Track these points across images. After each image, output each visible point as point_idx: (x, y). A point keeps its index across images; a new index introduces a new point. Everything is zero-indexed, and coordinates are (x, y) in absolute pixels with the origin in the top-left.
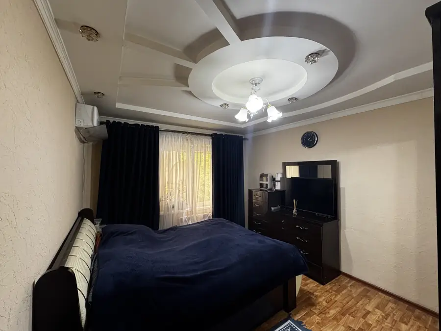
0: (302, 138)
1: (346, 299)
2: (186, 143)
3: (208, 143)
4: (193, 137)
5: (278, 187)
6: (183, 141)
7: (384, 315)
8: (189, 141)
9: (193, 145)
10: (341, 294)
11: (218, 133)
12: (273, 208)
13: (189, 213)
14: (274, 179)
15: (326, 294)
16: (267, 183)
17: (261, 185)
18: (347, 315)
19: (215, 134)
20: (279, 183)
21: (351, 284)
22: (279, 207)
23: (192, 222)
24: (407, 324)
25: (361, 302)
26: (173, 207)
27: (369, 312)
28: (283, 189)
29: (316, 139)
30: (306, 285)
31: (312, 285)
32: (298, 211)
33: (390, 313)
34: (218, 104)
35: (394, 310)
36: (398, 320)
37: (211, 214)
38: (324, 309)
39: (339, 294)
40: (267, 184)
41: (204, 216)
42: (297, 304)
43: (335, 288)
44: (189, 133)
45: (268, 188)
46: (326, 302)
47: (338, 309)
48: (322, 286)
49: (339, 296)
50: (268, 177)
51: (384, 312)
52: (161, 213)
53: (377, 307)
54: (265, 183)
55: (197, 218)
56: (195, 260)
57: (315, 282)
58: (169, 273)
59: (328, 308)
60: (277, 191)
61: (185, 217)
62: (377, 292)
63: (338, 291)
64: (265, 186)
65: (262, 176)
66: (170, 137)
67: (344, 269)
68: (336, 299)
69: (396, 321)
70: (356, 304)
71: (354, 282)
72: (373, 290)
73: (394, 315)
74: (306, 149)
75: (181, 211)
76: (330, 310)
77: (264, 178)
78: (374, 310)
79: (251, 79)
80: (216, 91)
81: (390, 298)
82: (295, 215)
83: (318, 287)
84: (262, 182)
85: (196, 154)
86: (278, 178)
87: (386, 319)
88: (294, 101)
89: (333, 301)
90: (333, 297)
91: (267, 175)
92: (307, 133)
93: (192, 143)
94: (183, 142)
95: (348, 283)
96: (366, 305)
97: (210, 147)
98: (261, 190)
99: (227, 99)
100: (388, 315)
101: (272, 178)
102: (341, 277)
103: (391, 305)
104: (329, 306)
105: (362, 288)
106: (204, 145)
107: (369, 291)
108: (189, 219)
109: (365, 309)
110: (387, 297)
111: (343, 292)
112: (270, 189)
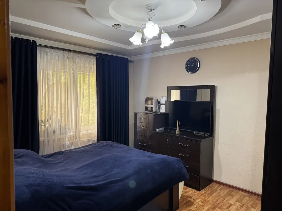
0: (187, 64)
1: (216, 199)
2: (67, 63)
3: (92, 63)
4: (75, 55)
5: (163, 110)
6: (64, 59)
7: (241, 205)
8: (71, 60)
9: (76, 64)
10: (212, 196)
11: (104, 53)
12: (157, 130)
13: (72, 138)
14: (159, 103)
15: (201, 197)
16: (152, 106)
17: (146, 108)
18: (217, 209)
19: (100, 54)
20: (164, 107)
21: (220, 188)
22: (163, 128)
23: (75, 147)
24: (255, 208)
25: (226, 199)
26: (54, 132)
27: (231, 205)
28: (167, 112)
29: (199, 65)
30: (186, 192)
31: (191, 191)
32: (180, 131)
33: (246, 203)
34: (110, 23)
35: (248, 201)
36: (250, 207)
37: (96, 139)
38: (200, 207)
39: (211, 196)
40: (152, 108)
41: (89, 141)
42: (179, 206)
43: (208, 192)
44: (71, 51)
45: (153, 111)
46: (202, 203)
47: (210, 206)
48: (198, 192)
49: (211, 198)
50: (154, 101)
51: (241, 204)
52: (41, 139)
53: (237, 201)
54: (150, 106)
55: (81, 142)
56: (93, 175)
57: (193, 189)
58: (75, 183)
59: (202, 206)
60: (162, 114)
61: (67, 143)
62: (238, 191)
63: (211, 194)
64: (149, 109)
65: (147, 99)
66: (49, 53)
67: (215, 178)
68: (209, 199)
69: (249, 207)
70: (223, 201)
71: (222, 186)
72: (235, 191)
73: (248, 204)
74: (189, 75)
75: (62, 136)
76: (204, 207)
77: (150, 102)
78: (235, 203)
79: (147, 5)
80: (112, 12)
81: (246, 194)
82: (178, 134)
83: (196, 193)
84: (147, 106)
85: (79, 75)
86: (163, 101)
87: (242, 207)
88: (183, 29)
89: (206, 201)
90: (206, 199)
91: (152, 99)
92: (191, 59)
93: (74, 62)
94: (64, 61)
95: (218, 187)
96: (230, 200)
97: (94, 68)
98: (146, 113)
99: (121, 20)
100: (243, 205)
101: (157, 101)
102: (213, 184)
103: (246, 198)
104: (203, 205)
105: (228, 190)
106: (87, 66)
107: (233, 191)
108: (72, 144)
109: (229, 203)
110: (245, 194)
111: (214, 194)
112: (155, 112)
